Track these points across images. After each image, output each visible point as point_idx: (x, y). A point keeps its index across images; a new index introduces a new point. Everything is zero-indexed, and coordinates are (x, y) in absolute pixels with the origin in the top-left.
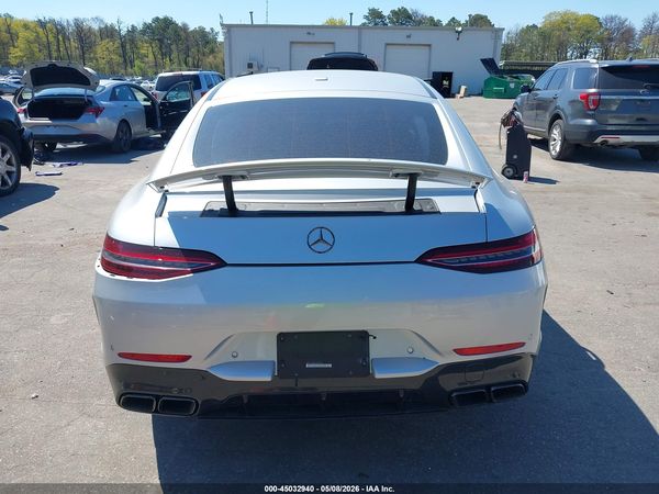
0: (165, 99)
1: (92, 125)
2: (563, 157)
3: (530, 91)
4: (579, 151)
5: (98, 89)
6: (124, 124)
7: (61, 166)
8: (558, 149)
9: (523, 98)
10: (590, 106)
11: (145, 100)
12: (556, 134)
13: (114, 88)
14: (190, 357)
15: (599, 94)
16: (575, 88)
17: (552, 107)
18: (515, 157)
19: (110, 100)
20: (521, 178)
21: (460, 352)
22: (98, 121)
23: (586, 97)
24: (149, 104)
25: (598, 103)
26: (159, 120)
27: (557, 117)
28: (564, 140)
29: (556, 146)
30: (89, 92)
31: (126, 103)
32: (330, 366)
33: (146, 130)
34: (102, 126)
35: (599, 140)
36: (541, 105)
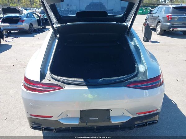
0: (43, 17)
1: (22, 25)
2: (160, 34)
3: (151, 14)
4: (165, 33)
5: (23, 14)
6: (31, 25)
7: (13, 38)
8: (159, 32)
9: (149, 16)
10: (169, 19)
11: (37, 17)
12: (159, 27)
13: (28, 14)
14: (53, 116)
15: (172, 15)
16: (165, 13)
17: (158, 19)
18: (147, 35)
19: (27, 18)
20: (149, 41)
21: (138, 114)
22: (23, 24)
23: (168, 16)
24: (38, 18)
25: (171, 18)
26: (41, 23)
27: (159, 22)
28: (161, 29)
29: (158, 31)
30: (20, 15)
31: (31, 18)
32: (97, 119)
33: (38, 26)
34: (25, 26)
35: (171, 29)
36: (154, 18)
